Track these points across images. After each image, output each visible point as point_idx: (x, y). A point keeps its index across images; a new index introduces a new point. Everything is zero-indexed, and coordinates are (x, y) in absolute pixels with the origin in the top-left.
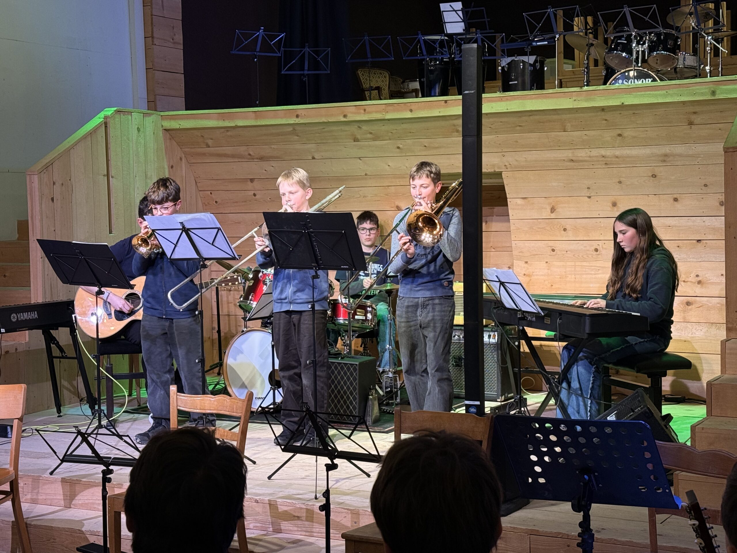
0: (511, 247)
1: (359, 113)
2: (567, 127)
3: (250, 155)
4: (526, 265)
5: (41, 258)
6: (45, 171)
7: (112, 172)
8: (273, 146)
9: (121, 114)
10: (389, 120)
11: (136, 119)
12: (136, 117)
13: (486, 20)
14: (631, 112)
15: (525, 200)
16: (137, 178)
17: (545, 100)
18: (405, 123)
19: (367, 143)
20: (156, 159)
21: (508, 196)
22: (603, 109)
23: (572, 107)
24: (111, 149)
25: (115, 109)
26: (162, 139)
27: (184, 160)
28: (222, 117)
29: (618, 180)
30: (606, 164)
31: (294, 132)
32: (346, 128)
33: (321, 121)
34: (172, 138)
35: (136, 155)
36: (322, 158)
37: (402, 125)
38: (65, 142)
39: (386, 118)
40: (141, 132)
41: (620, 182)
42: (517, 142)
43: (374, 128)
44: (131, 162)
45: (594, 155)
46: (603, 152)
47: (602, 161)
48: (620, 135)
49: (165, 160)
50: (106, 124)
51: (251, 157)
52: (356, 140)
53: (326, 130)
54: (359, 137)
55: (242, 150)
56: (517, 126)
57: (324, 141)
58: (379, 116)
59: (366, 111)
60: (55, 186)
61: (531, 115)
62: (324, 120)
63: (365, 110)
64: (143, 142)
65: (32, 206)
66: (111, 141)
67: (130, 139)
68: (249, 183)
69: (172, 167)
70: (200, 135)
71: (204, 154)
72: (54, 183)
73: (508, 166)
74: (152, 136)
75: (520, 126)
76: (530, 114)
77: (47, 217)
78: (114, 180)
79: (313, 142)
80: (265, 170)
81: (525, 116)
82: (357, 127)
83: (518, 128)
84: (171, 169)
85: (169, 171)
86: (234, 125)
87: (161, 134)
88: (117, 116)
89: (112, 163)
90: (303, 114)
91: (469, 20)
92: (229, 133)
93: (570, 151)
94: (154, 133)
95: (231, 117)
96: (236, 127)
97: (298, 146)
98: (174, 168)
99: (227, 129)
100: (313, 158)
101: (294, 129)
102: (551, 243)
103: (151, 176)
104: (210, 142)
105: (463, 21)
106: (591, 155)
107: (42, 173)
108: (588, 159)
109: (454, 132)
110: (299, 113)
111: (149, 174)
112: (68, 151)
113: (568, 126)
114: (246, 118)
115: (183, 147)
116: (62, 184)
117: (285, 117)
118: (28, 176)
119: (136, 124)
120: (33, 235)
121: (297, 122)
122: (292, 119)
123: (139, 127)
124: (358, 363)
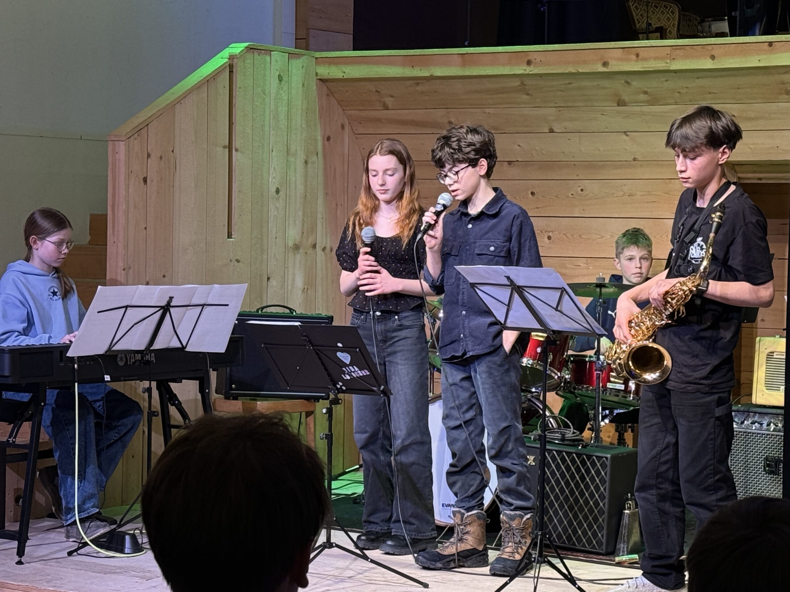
1: (628, 60)
3: (450, 122)
5: (124, 269)
6: (136, 135)
7: (237, 143)
8: (487, 110)
9: (256, 53)
10: (675, 71)
11: (276, 61)
12: (277, 59)
16: (274, 153)
18: (702, 78)
19: (638, 109)
20: (304, 125)
24: (237, 106)
25: (246, 44)
26: (315, 94)
27: (347, 128)
28: (411, 62)
32: (606, 83)
33: (567, 71)
34: (330, 93)
35: (274, 118)
36: (564, 130)
37: (697, 80)
38: (167, 94)
39: (671, 68)
40: (283, 83)
43: (652, 84)
44: (267, 128)
49: (319, 126)
50: (231, 67)
52: (621, 103)
53: (572, 85)
54: (626, 98)
55: (439, 115)
57: (570, 104)
58: (660, 65)
59: (640, 57)
60: (149, 160)
62: (571, 69)
63: (637, 55)
64: (286, 98)
65: (114, 188)
66: (237, 93)
67: (267, 92)
69: (328, 139)
70: (374, 90)
71: (378, 120)
72: (149, 156)
74: (301, 89)
77: (135, 207)
78: (239, 154)
79: (553, 105)
82: (623, 82)
84: (326, 142)
85: (324, 145)
86: (429, 75)
87: (314, 87)
88: (249, 56)
89: (237, 128)
90: (538, 60)
92: (419, 88)
94: (303, 84)
95: (425, 61)
96: (432, 78)
97: (528, 111)
98: (331, 140)
99: (417, 80)
100: (551, 131)
101: (522, 84)
103: (296, 150)
104: (389, 101)
107: (132, 138)
109: (781, 94)
110: (531, 57)
111: (293, 148)
112: (173, 105)
114: (447, 64)
115: (348, 108)
116: (161, 158)
117: (509, 63)
118: (110, 143)
119: (277, 70)
120: (114, 235)
121: (527, 72)
122: (521, 68)
123: (282, 74)
124: (609, 456)
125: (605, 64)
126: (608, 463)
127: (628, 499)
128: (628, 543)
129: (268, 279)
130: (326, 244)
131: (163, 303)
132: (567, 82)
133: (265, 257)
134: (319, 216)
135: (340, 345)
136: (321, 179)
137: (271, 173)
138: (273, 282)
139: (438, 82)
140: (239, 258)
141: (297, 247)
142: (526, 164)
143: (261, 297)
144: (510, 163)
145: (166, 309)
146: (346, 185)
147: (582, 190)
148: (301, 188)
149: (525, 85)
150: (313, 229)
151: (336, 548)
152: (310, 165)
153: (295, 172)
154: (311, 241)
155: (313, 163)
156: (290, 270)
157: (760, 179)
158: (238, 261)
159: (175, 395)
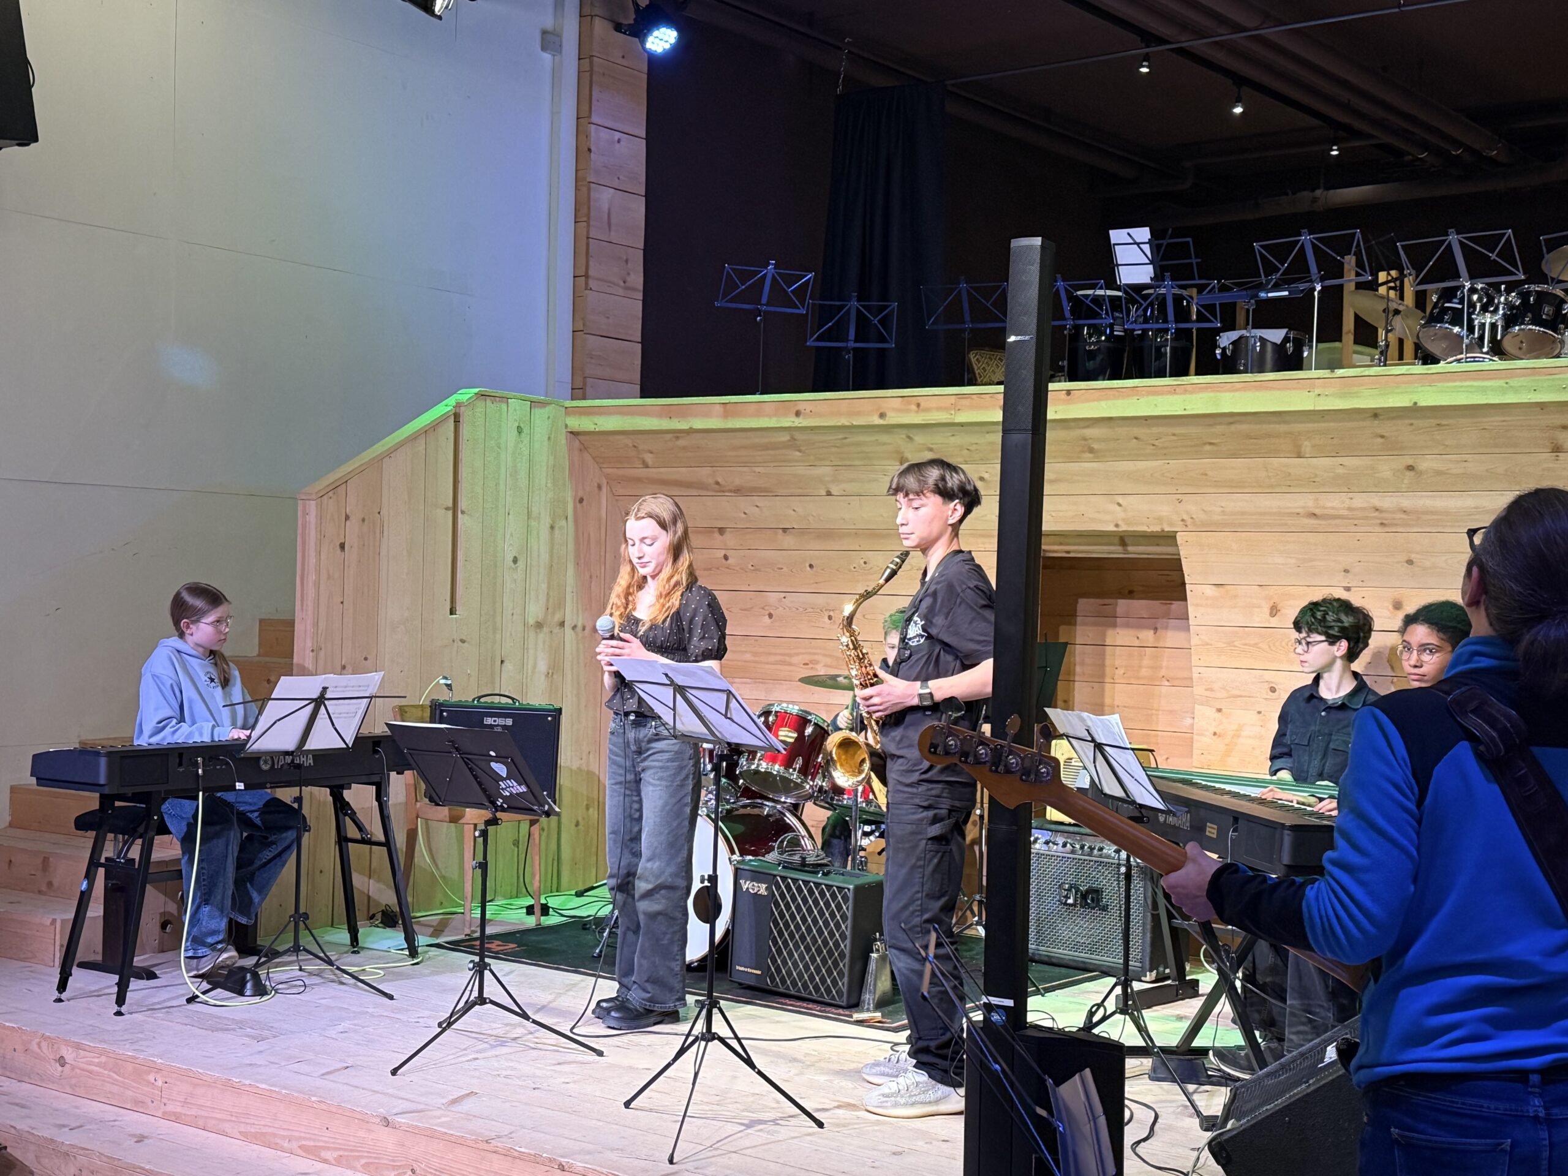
0: (1192, 679)
1: (908, 411)
2: (1303, 450)
3: (717, 483)
4: (1218, 715)
5: (313, 651)
6: (331, 494)
7: (463, 504)
8: (757, 469)
9: (488, 401)
10: (962, 425)
11: (515, 410)
12: (517, 407)
13: (1194, 261)
14: (1434, 422)
15: (1221, 589)
16: (510, 516)
17: (1257, 394)
20: (550, 485)
21: (1187, 579)
22: (1376, 414)
23: (1311, 408)
25: (476, 390)
26: (565, 449)
27: (604, 489)
28: (668, 412)
29: (1406, 559)
30: (1382, 524)
31: (793, 444)
32: (884, 438)
33: (839, 424)
34: (583, 448)
35: (511, 475)
36: (844, 493)
37: (987, 435)
39: (956, 421)
40: (523, 435)
41: (1410, 562)
42: (1206, 475)
43: (937, 440)
44: (502, 487)
45: (1360, 505)
46: (1376, 500)
47: (1375, 518)
48: (1410, 468)
49: (568, 487)
50: (457, 418)
51: (719, 489)
53: (848, 440)
55: (704, 474)
56: (1205, 444)
57: (848, 463)
58: (942, 417)
59: (921, 408)
60: (348, 523)
61: (1231, 423)
62: (844, 421)
63: (918, 405)
64: (526, 452)
66: (464, 447)
67: (503, 445)
68: (717, 535)
69: (581, 501)
70: (631, 445)
71: (639, 480)
72: (347, 518)
73: (1189, 522)
74: (546, 443)
75: (1211, 444)
76: (1231, 420)
77: (329, 578)
78: (466, 517)
79: (828, 463)
80: (745, 513)
81: (1220, 424)
82: (904, 436)
83: (1208, 448)
84: (578, 505)
85: (575, 508)
86: (689, 427)
87: (562, 440)
88: (480, 404)
89: (463, 486)
90: (808, 411)
91: (1161, 260)
92: (681, 443)
93: (1311, 496)
94: (549, 438)
95: (683, 412)
96: (691, 431)
97: (801, 470)
98: (585, 501)
99: (677, 434)
100: (829, 494)
101: (793, 439)
102: (1268, 675)
103: (540, 514)
104: (649, 458)
105: (1152, 262)
106: (1354, 506)
107: (325, 497)
108: (1345, 513)
109: (1083, 452)
110: (801, 407)
111: (535, 511)
112: (380, 459)
113: (1307, 446)
114: (709, 415)
115: (604, 466)
116: (363, 520)
117: (776, 414)
118: (300, 502)
119: (516, 420)
120: (302, 609)
121: (796, 424)
122: (789, 419)
123: (522, 425)
124: (851, 887)
125: (882, 415)
126: (851, 895)
127: (876, 940)
128: (875, 993)
129: (502, 662)
130: (577, 621)
131: (315, 695)
132: (841, 436)
133: (498, 636)
134: (569, 589)
135: (492, 753)
136: (571, 546)
137: (507, 539)
138: (508, 665)
139: (699, 435)
140: (464, 638)
141: (539, 625)
142: (803, 532)
143: (493, 683)
144: (785, 530)
145: (319, 701)
146: (603, 554)
147: (865, 563)
148: (545, 557)
149: (795, 440)
150: (561, 604)
151: (489, 1006)
152: (557, 531)
153: (538, 538)
154: (557, 617)
155: (561, 528)
156: (531, 652)
157: (1068, 552)
158: (463, 641)
159: (348, 803)
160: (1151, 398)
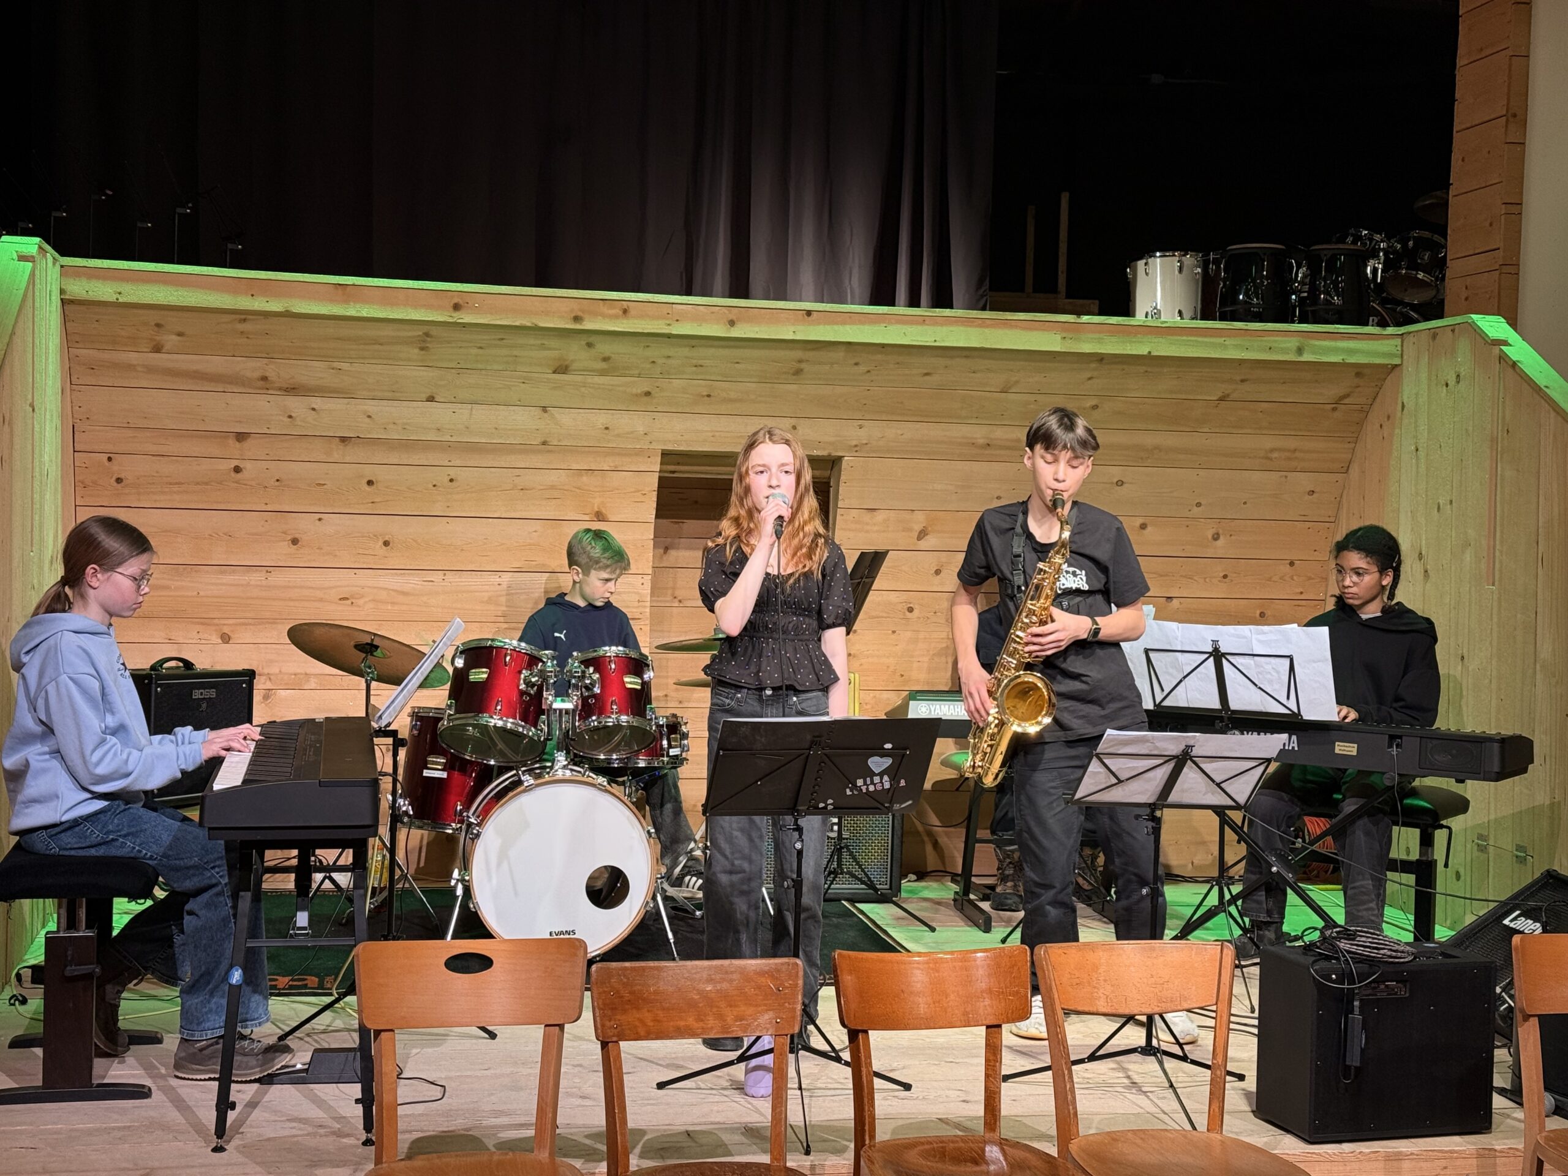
1: (610, 316)
3: (265, 379)
19: (581, 379)
20: (56, 371)
24: (35, 340)
31: (420, 340)
33: (517, 323)
34: (65, 321)
43: (624, 350)
49: (60, 374)
51: (264, 386)
52: (561, 370)
54: (572, 364)
55: (250, 366)
59: (629, 314)
68: (232, 442)
73: (861, 447)
80: (290, 417)
82: (585, 343)
100: (431, 399)
101: (427, 334)
104: (171, 341)
125: (577, 319)
142: (371, 442)
144: (343, 439)
147: (451, 481)
160: (899, 326)
